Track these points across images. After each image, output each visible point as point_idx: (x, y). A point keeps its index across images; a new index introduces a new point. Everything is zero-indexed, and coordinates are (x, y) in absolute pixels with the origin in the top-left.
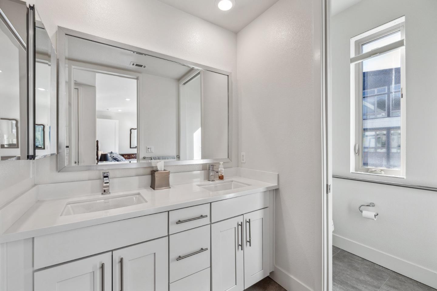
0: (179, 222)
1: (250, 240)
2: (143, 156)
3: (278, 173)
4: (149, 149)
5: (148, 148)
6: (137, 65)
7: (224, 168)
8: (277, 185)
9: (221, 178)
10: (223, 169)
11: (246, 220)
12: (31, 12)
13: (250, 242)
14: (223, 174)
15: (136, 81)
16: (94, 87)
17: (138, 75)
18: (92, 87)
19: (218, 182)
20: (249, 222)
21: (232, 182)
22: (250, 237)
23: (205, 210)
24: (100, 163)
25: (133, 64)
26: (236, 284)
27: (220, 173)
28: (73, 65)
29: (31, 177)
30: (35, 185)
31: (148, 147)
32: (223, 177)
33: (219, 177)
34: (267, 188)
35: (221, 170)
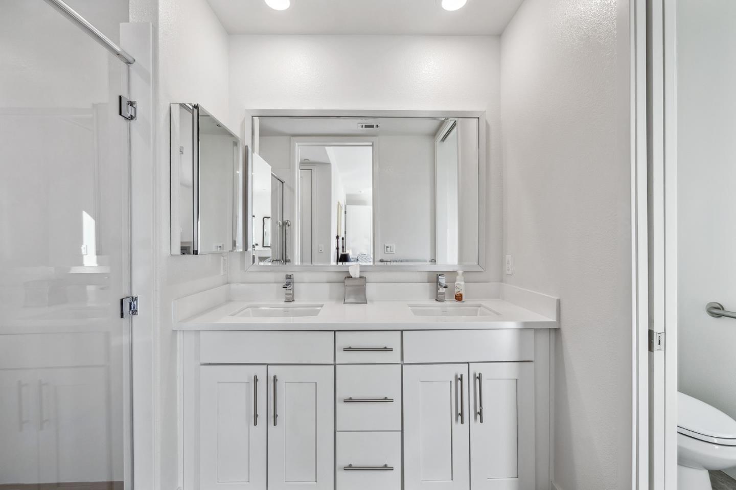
0: (348, 349)
1: (481, 410)
2: (379, 259)
3: (558, 298)
4: (389, 249)
5: (387, 247)
6: (366, 126)
7: (465, 282)
8: (555, 320)
9: (459, 298)
10: (463, 283)
11: (475, 375)
12: (196, 111)
13: (480, 413)
14: (461, 292)
15: (371, 147)
16: (329, 164)
17: (373, 139)
18: (326, 165)
19: (450, 304)
20: (480, 378)
21: (480, 307)
22: (481, 405)
23: (392, 340)
24: (340, 264)
25: (362, 126)
26: (452, 480)
27: (456, 290)
28: (297, 142)
29: (222, 273)
30: (228, 283)
31: (386, 245)
32: (462, 297)
33: (456, 296)
34: (526, 323)
35: (458, 284)
